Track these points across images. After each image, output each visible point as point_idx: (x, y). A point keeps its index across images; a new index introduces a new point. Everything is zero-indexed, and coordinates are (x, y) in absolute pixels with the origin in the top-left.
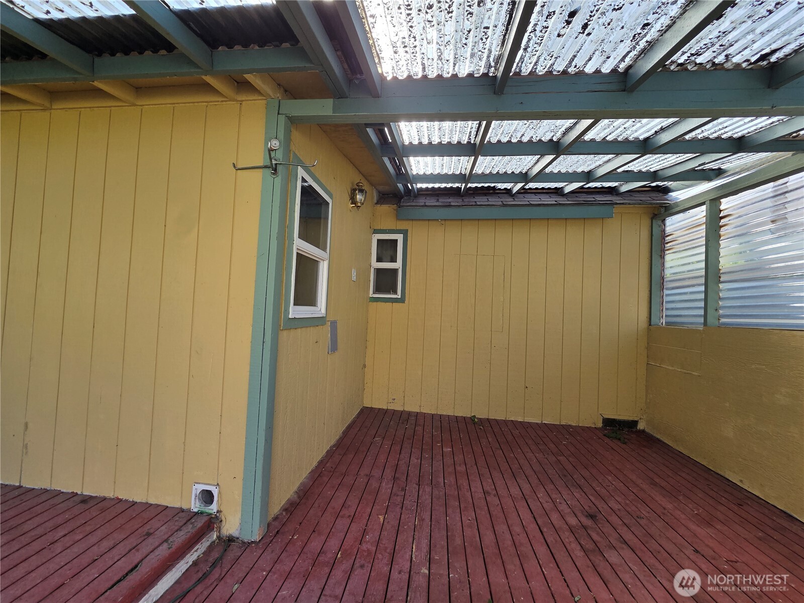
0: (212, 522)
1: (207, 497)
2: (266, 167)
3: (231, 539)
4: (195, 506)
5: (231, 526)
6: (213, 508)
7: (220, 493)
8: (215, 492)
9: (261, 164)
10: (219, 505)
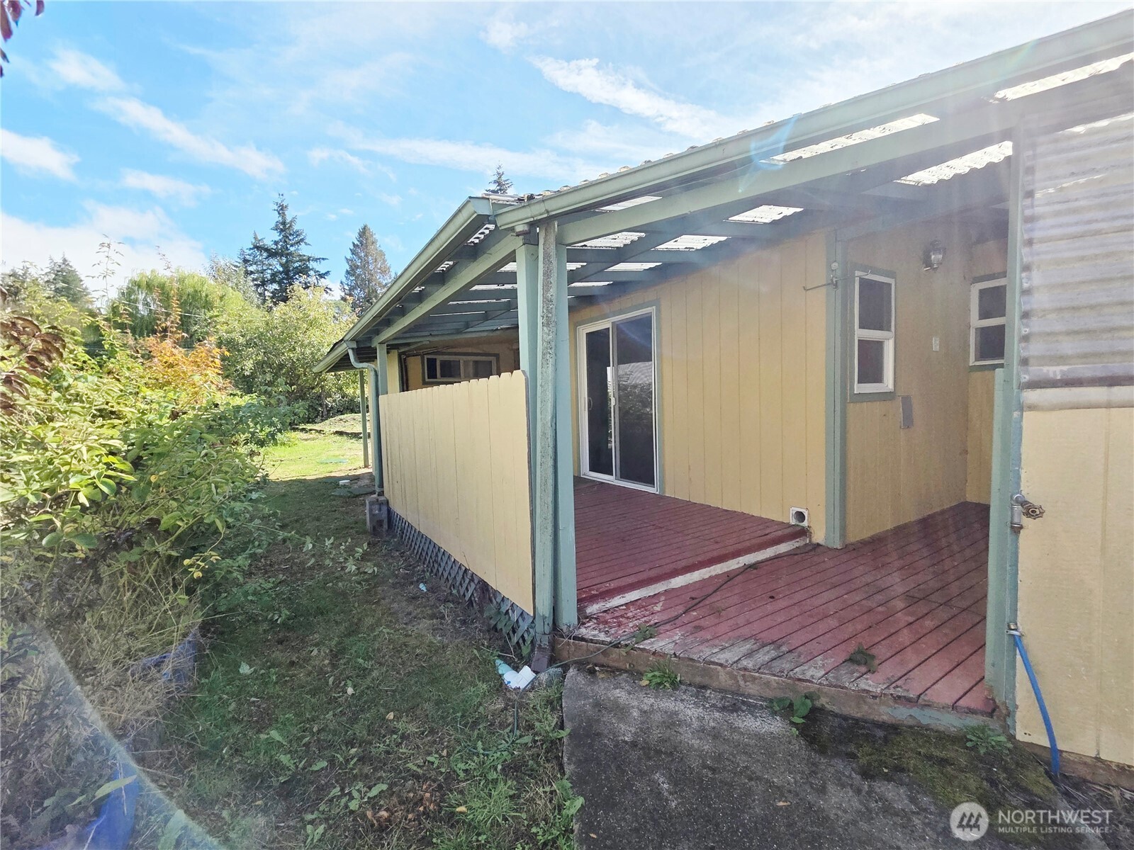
0: (804, 532)
1: (800, 516)
2: (829, 284)
3: (818, 545)
4: (793, 521)
5: (819, 536)
6: (805, 524)
7: (809, 514)
8: (806, 515)
9: (825, 283)
10: (809, 522)
